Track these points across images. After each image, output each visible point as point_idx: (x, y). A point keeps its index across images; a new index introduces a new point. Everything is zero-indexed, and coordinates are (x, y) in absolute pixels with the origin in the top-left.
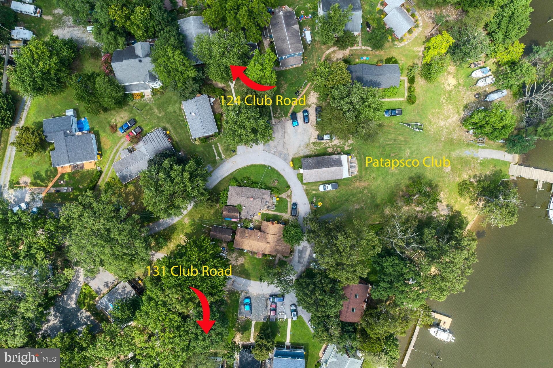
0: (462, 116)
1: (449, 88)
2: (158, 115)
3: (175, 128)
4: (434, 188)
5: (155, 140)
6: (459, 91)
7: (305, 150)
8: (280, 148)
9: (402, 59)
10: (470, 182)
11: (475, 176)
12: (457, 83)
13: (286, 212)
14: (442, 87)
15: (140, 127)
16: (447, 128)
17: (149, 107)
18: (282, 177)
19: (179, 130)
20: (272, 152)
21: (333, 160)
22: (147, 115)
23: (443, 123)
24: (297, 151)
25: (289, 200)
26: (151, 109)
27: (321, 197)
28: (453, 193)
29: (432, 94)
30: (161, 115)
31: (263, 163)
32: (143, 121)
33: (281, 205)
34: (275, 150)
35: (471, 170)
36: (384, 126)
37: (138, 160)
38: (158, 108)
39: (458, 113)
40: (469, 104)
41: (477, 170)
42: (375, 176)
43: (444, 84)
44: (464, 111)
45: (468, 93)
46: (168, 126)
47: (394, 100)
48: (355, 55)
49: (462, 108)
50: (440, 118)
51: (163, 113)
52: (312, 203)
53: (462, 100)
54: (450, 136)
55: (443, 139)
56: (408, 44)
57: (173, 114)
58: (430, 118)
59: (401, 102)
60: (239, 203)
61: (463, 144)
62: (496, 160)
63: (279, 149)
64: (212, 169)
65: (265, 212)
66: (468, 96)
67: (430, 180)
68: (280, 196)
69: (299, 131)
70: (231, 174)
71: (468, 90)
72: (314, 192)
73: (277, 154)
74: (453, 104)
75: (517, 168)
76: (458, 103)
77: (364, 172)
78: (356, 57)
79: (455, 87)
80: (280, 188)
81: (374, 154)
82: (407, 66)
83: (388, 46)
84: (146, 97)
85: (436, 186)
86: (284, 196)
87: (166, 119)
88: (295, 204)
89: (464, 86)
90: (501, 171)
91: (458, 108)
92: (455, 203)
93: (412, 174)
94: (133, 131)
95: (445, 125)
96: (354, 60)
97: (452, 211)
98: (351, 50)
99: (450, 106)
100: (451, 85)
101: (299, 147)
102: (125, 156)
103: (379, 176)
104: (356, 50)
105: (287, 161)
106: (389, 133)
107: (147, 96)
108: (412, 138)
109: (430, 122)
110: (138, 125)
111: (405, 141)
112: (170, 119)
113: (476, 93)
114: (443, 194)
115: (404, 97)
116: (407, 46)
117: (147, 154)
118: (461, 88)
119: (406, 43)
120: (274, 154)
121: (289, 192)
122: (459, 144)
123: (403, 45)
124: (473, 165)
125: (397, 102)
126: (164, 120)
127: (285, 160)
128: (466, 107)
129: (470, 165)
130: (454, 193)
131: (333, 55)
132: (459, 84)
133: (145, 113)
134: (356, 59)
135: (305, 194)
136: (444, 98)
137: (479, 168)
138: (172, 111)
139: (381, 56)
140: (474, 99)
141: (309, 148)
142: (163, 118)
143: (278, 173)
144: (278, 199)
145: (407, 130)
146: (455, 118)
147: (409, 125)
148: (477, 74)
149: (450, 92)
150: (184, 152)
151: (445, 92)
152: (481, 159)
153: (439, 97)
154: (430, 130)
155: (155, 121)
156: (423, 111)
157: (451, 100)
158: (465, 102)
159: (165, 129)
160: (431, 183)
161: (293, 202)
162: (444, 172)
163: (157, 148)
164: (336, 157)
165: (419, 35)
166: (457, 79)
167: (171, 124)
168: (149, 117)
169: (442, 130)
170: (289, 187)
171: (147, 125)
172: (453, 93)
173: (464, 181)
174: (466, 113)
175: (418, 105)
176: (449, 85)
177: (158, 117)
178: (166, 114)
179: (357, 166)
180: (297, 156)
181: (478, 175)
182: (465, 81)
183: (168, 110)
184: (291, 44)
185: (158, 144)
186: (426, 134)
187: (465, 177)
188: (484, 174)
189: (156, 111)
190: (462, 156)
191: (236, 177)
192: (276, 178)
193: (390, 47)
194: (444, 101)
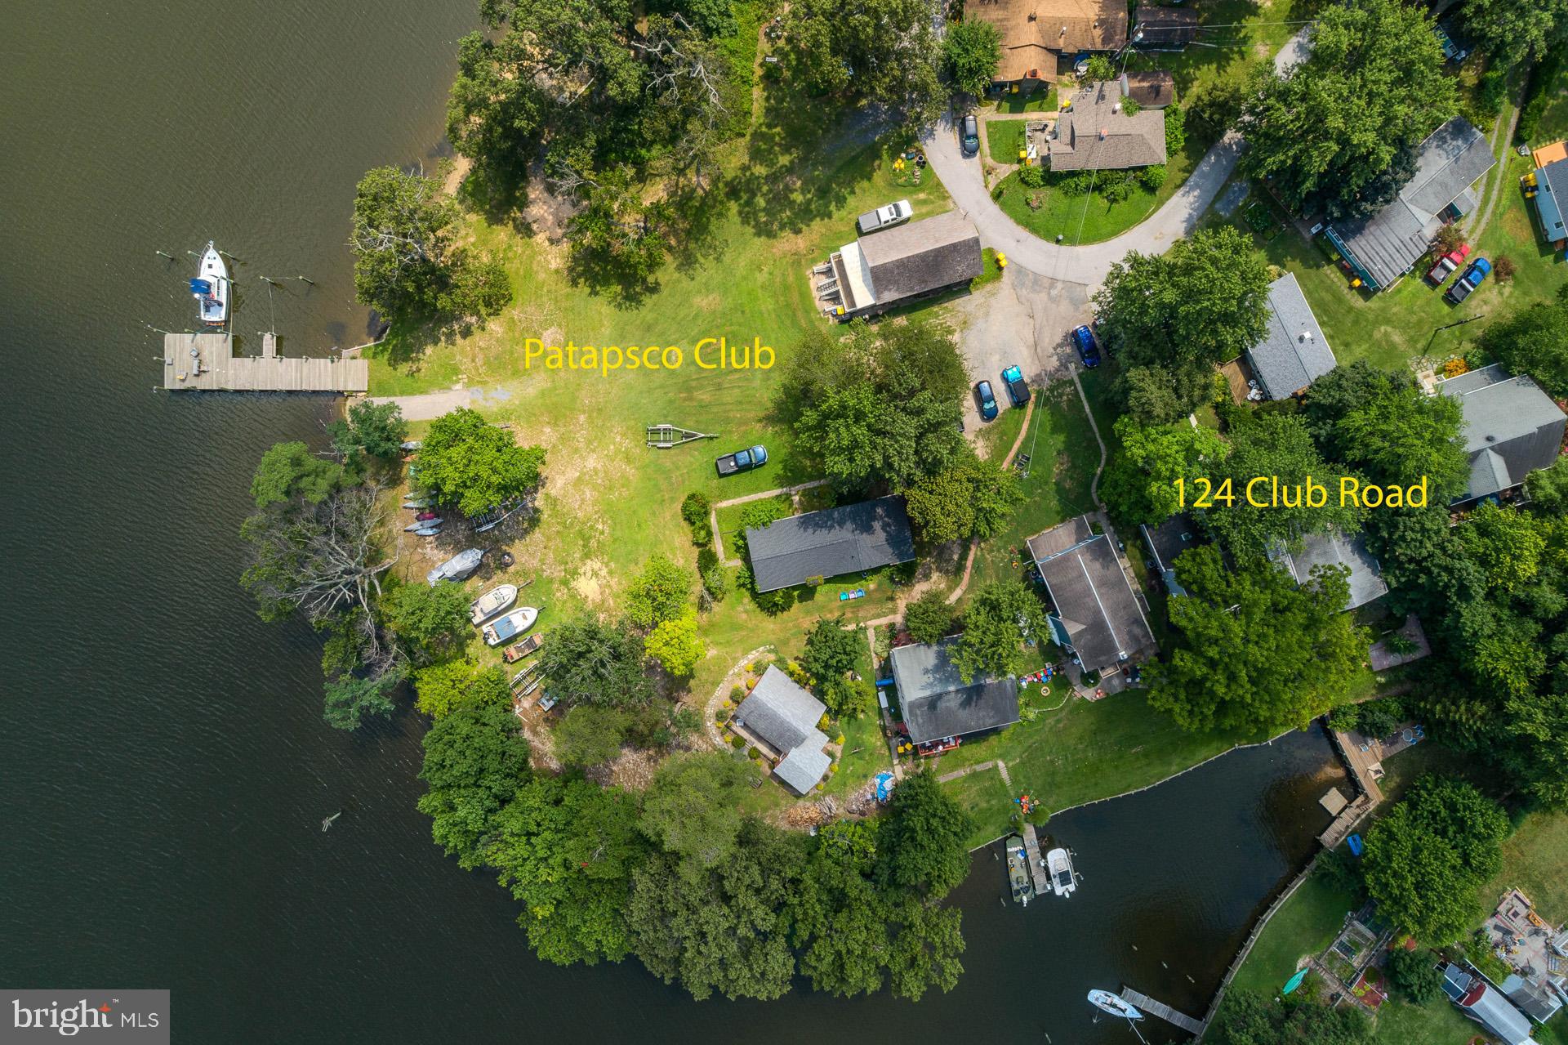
0: (539, 495)
1: (595, 564)
2: (1389, 329)
3: (1339, 299)
4: (579, 276)
5: (1392, 250)
6: (561, 563)
7: (970, 308)
8: (1040, 299)
9: (744, 616)
10: (478, 313)
11: (467, 333)
12: (573, 584)
13: (989, 125)
14: (613, 565)
15: (1433, 283)
16: (576, 450)
17: (1420, 346)
18: (1019, 222)
19: (1328, 297)
20: (1059, 285)
21: (896, 282)
22: (1420, 322)
23: (592, 462)
24: (993, 301)
25: (990, 161)
26: (1412, 341)
27: (900, 186)
28: (522, 272)
29: (639, 537)
30: (1383, 329)
31: (1081, 250)
32: (1428, 303)
33: (1010, 143)
34: (1054, 292)
35: (481, 348)
36: (760, 421)
37: (1430, 184)
38: (1393, 346)
39: (553, 502)
40: (526, 532)
41: (463, 352)
42: (757, 274)
43: (610, 573)
44: (536, 510)
45: (536, 563)
46: (1358, 302)
47: (746, 499)
48: (879, 602)
49: (545, 517)
50: (601, 475)
51: (1377, 335)
52: (923, 164)
53: (549, 539)
54: (563, 430)
55: (582, 418)
56: (735, 660)
57: (1349, 339)
58: (630, 471)
59: (723, 496)
60: (1134, 119)
61: (519, 417)
62: (412, 394)
63: (1043, 296)
64: (1217, 206)
65: (1050, 114)
66: (533, 556)
67: (596, 294)
68: (1016, 167)
69: (995, 358)
70: (1161, 203)
71: (535, 571)
72: (922, 196)
73: (1046, 282)
74: (572, 524)
75: (346, 381)
76: (559, 528)
77: (791, 279)
78: (878, 595)
79: (575, 573)
80: (1021, 188)
81: (773, 336)
82: (727, 598)
83: (793, 642)
84: (1431, 372)
85: (575, 283)
86: (1006, 170)
87: (1367, 320)
88: (969, 152)
89: (551, 581)
90: (394, 362)
91: (555, 514)
92: (510, 247)
93: (649, 300)
94: (1453, 267)
95: (582, 458)
96: (880, 585)
97: (514, 220)
98: (894, 611)
99: (580, 514)
100: (589, 574)
101: (987, 314)
102: (1465, 191)
103: (744, 278)
104: (879, 616)
105: (1014, 267)
106: (741, 403)
107: (1428, 376)
108: (671, 402)
109: (628, 459)
110: (1441, 291)
111: (689, 390)
112: (1356, 322)
113: (512, 569)
114: (549, 262)
115: (719, 513)
116: (739, 654)
117: (1410, 206)
118: (559, 573)
119: (743, 663)
120: (1054, 280)
121: (993, 182)
122: (530, 414)
123: (751, 657)
124: (479, 361)
125: (737, 495)
126: (1371, 317)
127: (1020, 271)
128: (534, 521)
129: (487, 363)
130: (517, 273)
131: (942, 586)
132: (565, 583)
133: (1426, 328)
134: (876, 590)
135: (947, 188)
136: (602, 533)
137: (458, 357)
138: (1354, 347)
139: (808, 612)
140: (512, 551)
141: (961, 318)
142: (1376, 323)
143: (1034, 230)
144: (1023, 154)
145: (691, 422)
146: (559, 481)
147: (687, 436)
148: (521, 619)
149: (587, 556)
150: (1303, 238)
151: (601, 549)
152: (458, 386)
153: (618, 534)
154: (623, 435)
155: (1395, 310)
156: (655, 485)
157: (580, 532)
158: (537, 535)
159: (1366, 292)
160: (593, 287)
161: (976, 159)
162: (560, 326)
163: (1384, 228)
164: (890, 296)
165: (709, 694)
166: (573, 597)
167: (1351, 309)
168: (1414, 318)
169: (589, 442)
170: (997, 196)
171: (1414, 295)
172: (577, 555)
173: (496, 313)
174: (530, 505)
175: (672, 500)
176: (595, 574)
177: (1388, 322)
178: (1371, 336)
179: (815, 294)
180: (989, 287)
181: (458, 338)
182: (549, 594)
183: (1365, 346)
184: (1081, 575)
185: (1383, 240)
186: (632, 423)
187: (494, 326)
188: (442, 344)
189: (1397, 338)
190: (515, 383)
191: (1148, 197)
192: (1038, 212)
193: (785, 642)
194: (600, 527)
